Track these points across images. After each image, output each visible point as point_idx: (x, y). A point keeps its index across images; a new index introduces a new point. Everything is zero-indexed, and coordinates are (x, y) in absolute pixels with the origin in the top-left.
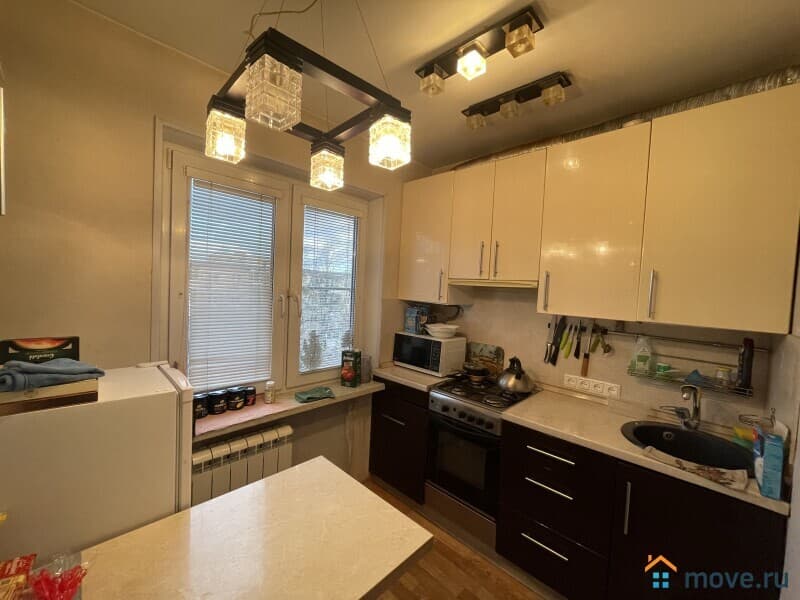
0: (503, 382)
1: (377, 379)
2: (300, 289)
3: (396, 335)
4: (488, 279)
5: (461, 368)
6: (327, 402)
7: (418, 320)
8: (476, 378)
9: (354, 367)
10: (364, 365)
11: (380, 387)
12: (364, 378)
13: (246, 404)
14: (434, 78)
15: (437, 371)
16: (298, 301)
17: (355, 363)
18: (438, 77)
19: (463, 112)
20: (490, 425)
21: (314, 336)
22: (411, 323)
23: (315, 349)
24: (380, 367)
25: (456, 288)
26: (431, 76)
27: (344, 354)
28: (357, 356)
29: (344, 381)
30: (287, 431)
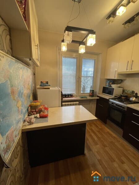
0: (131, 99)
1: (98, 96)
2: (81, 76)
3: (103, 87)
4: (129, 71)
5: (120, 95)
6: (86, 99)
7: (109, 83)
8: (123, 98)
9: (93, 93)
10: (94, 93)
11: (98, 98)
12: (95, 96)
13: (71, 97)
14: (111, 18)
15: (112, 95)
16: (81, 79)
17: (92, 92)
18: (112, 18)
19: (123, 24)
20: (124, 108)
21: (84, 86)
22: (108, 84)
23: (84, 89)
24: (99, 94)
25: (120, 74)
26: (110, 18)
27: (90, 90)
28: (93, 91)
29: (90, 96)
30: (77, 103)
